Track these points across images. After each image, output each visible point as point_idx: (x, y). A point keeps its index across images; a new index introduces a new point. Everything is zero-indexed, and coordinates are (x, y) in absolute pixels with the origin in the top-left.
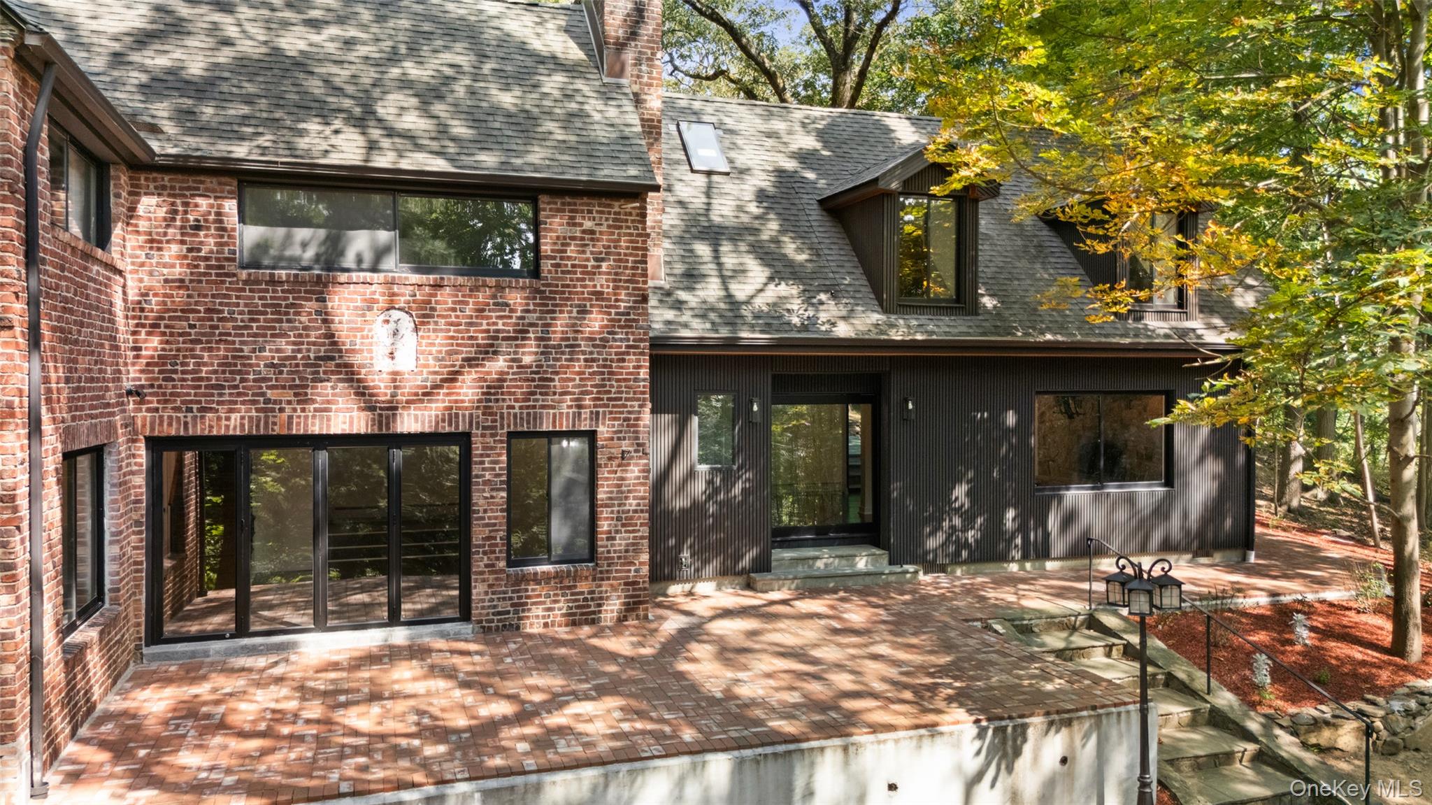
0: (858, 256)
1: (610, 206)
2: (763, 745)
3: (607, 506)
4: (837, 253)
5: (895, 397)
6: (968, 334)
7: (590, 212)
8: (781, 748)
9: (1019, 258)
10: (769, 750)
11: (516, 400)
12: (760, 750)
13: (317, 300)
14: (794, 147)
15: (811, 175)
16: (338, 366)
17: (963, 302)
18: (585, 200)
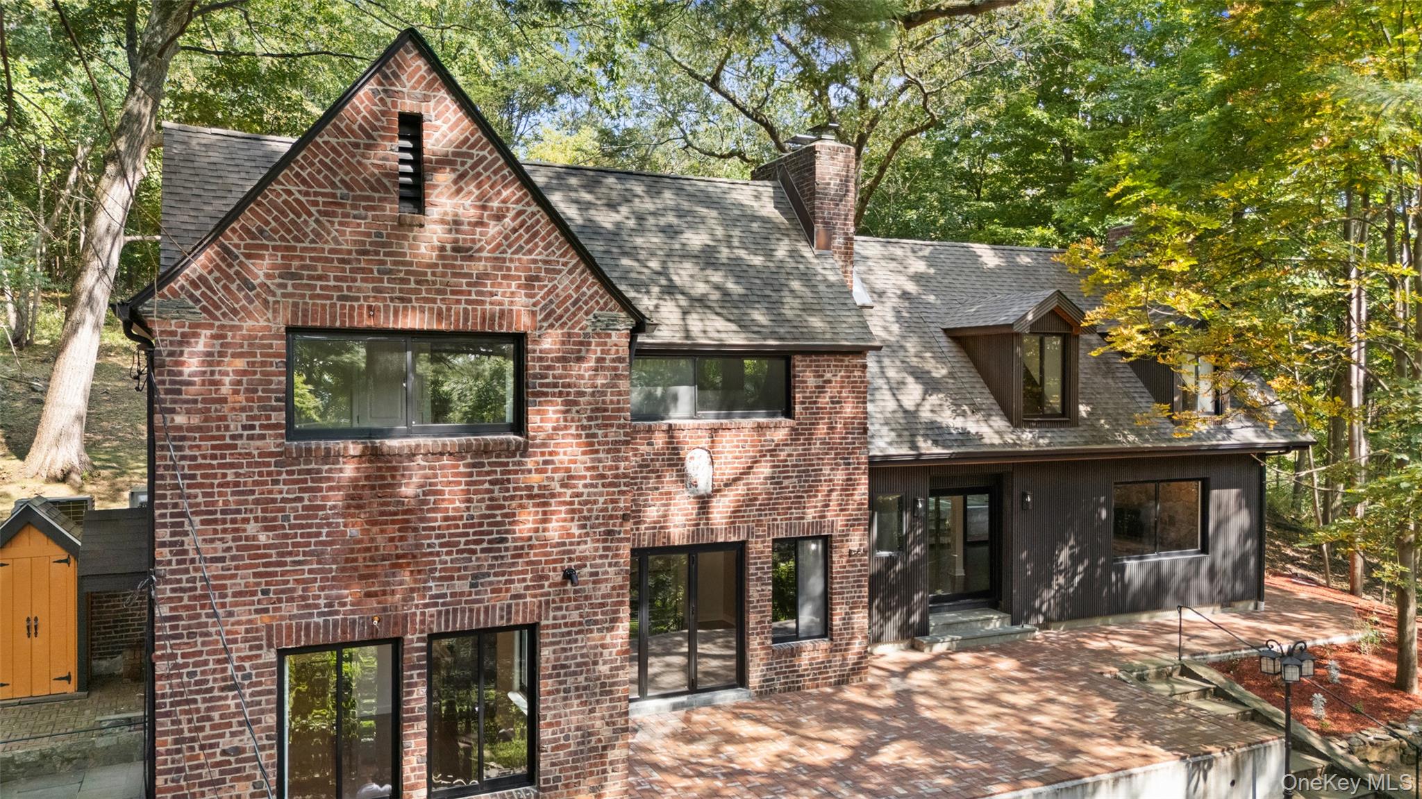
0: (983, 377)
1: (842, 361)
2: (1057, 782)
3: (839, 593)
4: (969, 377)
5: (1016, 493)
6: (1075, 443)
7: (829, 366)
8: (1069, 784)
9: (1096, 374)
10: (1062, 785)
11: (779, 514)
12: (1056, 786)
13: (648, 444)
14: (912, 270)
15: (932, 298)
16: (661, 494)
17: (1066, 416)
18: (826, 357)
